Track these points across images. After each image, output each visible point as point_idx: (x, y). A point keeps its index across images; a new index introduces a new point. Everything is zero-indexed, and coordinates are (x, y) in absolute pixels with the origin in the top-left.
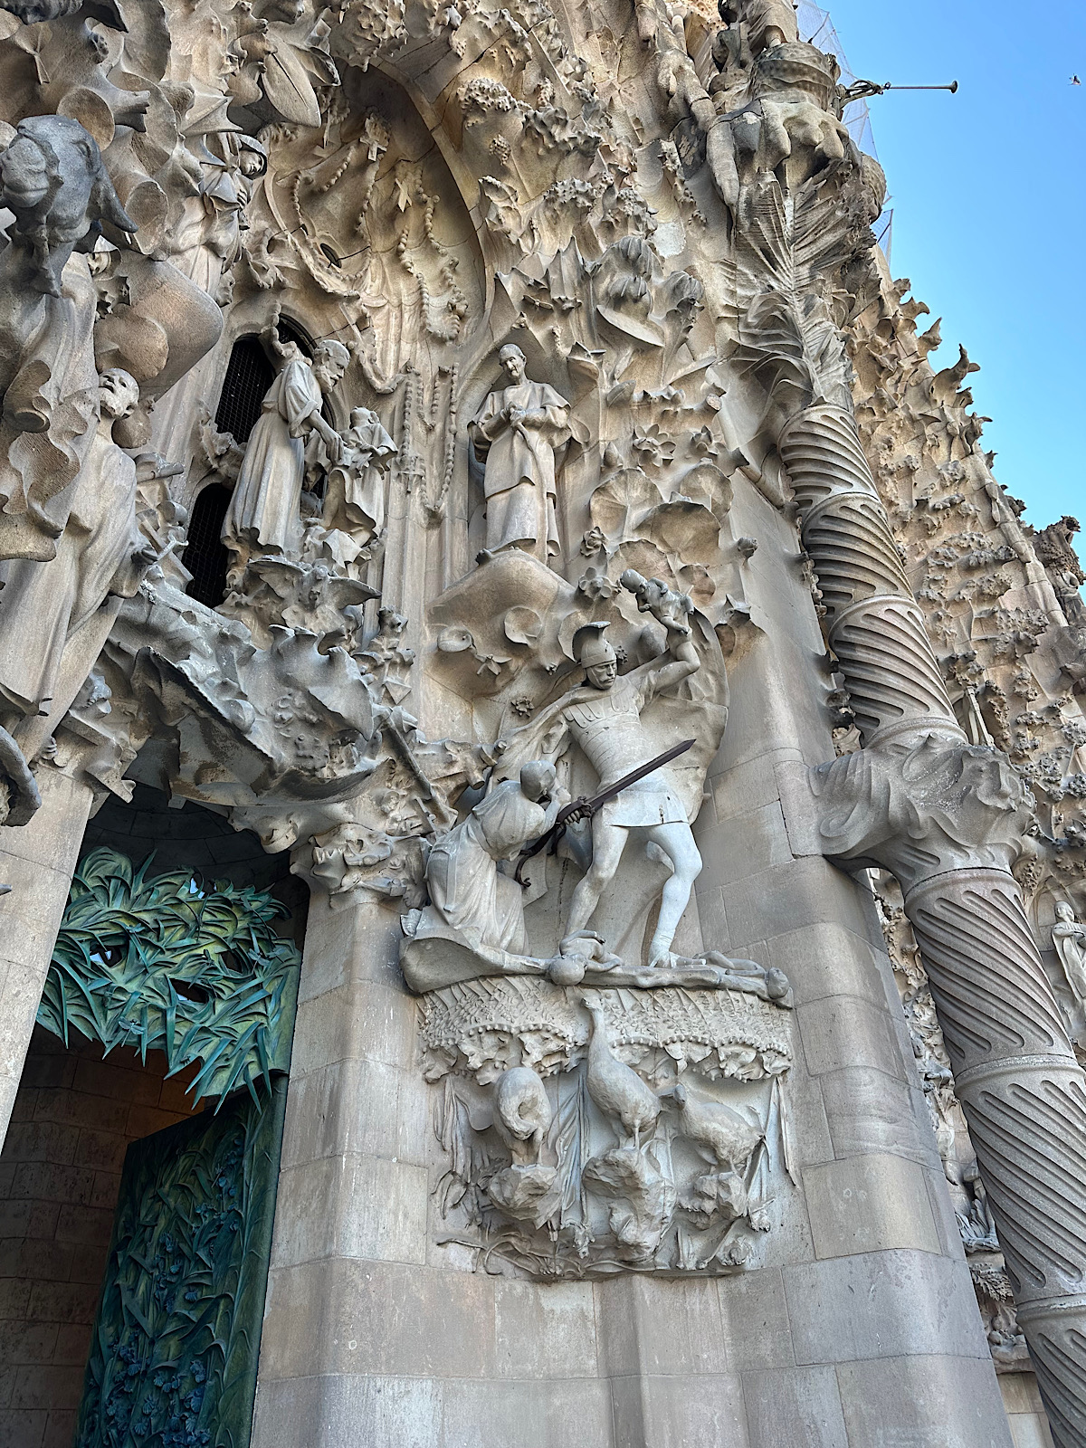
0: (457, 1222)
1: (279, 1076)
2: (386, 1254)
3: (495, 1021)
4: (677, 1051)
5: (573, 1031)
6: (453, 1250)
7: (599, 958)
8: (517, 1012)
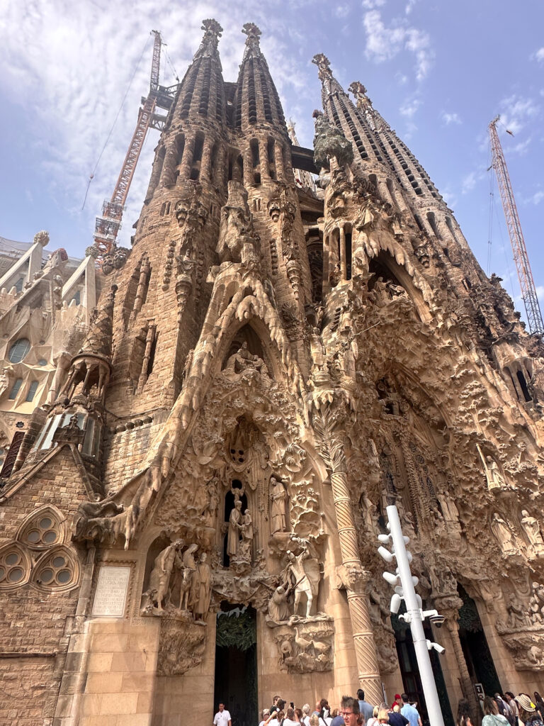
3: (281, 633)
4: (311, 635)
5: (292, 634)
7: (295, 620)
8: (284, 632)
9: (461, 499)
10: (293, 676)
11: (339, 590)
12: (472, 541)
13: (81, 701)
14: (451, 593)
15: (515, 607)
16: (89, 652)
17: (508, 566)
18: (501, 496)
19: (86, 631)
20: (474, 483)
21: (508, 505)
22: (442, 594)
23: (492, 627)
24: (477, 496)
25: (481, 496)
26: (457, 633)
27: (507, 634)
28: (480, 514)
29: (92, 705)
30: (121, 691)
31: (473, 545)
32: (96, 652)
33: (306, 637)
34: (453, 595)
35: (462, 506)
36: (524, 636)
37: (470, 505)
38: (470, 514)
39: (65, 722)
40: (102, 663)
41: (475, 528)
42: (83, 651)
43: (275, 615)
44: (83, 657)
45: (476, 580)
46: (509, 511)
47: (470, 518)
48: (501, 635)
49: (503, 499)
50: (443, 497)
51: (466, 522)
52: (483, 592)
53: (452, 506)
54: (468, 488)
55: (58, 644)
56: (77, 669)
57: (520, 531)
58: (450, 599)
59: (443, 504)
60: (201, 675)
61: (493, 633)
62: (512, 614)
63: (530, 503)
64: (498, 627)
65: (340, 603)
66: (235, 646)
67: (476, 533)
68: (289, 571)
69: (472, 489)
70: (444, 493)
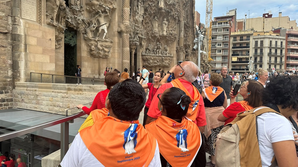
0: (89, 54)
1: (76, 44)
2: (84, 56)
3: (91, 43)
4: (104, 45)
5: (96, 44)
6: (89, 56)
7: (99, 39)
8: (93, 42)
9: (147, 7)
10: (92, 58)
11: (118, 32)
12: (144, 24)
13: (26, 55)
14: (137, 40)
15: (149, 48)
16: (25, 35)
17: (153, 36)
18: (161, 11)
19: (22, 25)
20: (153, 2)
21: (161, 15)
22: (134, 40)
23: (141, 53)
24: (153, 8)
25: (154, 9)
26: (134, 53)
27: (145, 55)
28: (150, 15)
29: (31, 57)
30: (42, 54)
31: (144, 26)
32: (29, 36)
33: (102, 46)
34: (137, 41)
35: (146, 10)
36: (149, 57)
37: (149, 10)
38: (147, 14)
39: (20, 62)
40: (32, 41)
41: (147, 20)
42: (22, 34)
43: (90, 35)
44: (23, 37)
45: (141, 38)
46: (160, 17)
47: (147, 15)
48: (142, 55)
49: (161, 12)
50: (140, 4)
51: (145, 17)
52: (142, 42)
53: (143, 9)
54: (150, 3)
55: (6, 28)
56: (21, 42)
57: (161, 25)
58: (136, 42)
59: (140, 7)
60: (59, 52)
61: (140, 54)
62: (148, 50)
63: (168, 16)
64: (142, 53)
65: (118, 37)
66: (69, 44)
67: (147, 22)
68: (97, 19)
69: (152, 4)
70: (141, 2)
